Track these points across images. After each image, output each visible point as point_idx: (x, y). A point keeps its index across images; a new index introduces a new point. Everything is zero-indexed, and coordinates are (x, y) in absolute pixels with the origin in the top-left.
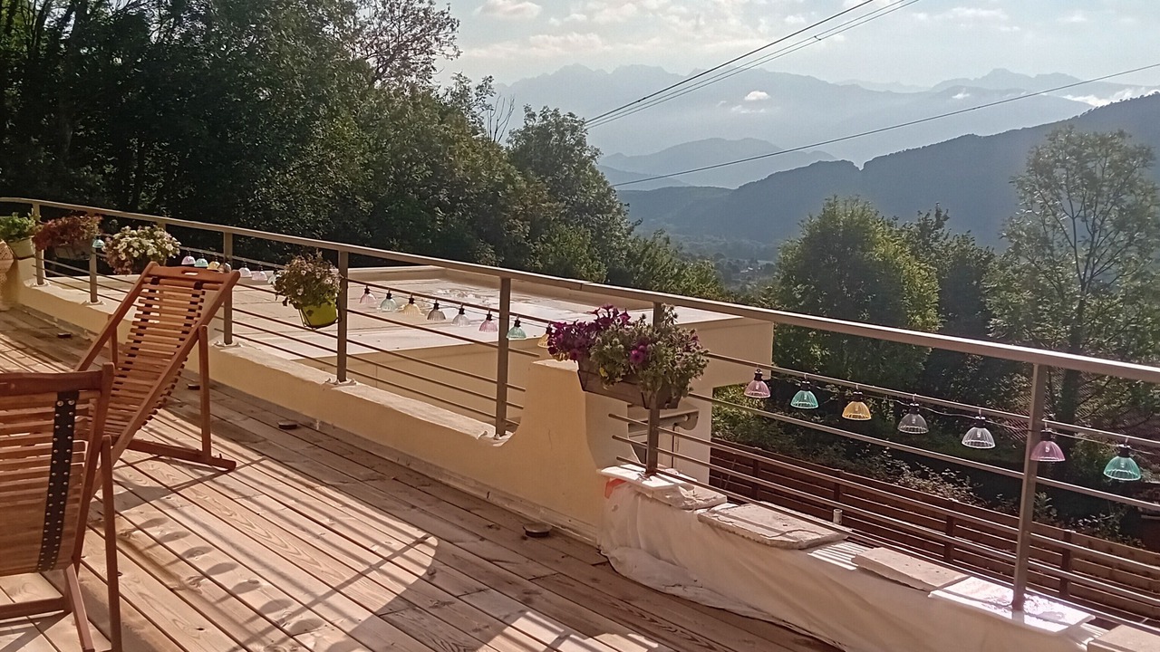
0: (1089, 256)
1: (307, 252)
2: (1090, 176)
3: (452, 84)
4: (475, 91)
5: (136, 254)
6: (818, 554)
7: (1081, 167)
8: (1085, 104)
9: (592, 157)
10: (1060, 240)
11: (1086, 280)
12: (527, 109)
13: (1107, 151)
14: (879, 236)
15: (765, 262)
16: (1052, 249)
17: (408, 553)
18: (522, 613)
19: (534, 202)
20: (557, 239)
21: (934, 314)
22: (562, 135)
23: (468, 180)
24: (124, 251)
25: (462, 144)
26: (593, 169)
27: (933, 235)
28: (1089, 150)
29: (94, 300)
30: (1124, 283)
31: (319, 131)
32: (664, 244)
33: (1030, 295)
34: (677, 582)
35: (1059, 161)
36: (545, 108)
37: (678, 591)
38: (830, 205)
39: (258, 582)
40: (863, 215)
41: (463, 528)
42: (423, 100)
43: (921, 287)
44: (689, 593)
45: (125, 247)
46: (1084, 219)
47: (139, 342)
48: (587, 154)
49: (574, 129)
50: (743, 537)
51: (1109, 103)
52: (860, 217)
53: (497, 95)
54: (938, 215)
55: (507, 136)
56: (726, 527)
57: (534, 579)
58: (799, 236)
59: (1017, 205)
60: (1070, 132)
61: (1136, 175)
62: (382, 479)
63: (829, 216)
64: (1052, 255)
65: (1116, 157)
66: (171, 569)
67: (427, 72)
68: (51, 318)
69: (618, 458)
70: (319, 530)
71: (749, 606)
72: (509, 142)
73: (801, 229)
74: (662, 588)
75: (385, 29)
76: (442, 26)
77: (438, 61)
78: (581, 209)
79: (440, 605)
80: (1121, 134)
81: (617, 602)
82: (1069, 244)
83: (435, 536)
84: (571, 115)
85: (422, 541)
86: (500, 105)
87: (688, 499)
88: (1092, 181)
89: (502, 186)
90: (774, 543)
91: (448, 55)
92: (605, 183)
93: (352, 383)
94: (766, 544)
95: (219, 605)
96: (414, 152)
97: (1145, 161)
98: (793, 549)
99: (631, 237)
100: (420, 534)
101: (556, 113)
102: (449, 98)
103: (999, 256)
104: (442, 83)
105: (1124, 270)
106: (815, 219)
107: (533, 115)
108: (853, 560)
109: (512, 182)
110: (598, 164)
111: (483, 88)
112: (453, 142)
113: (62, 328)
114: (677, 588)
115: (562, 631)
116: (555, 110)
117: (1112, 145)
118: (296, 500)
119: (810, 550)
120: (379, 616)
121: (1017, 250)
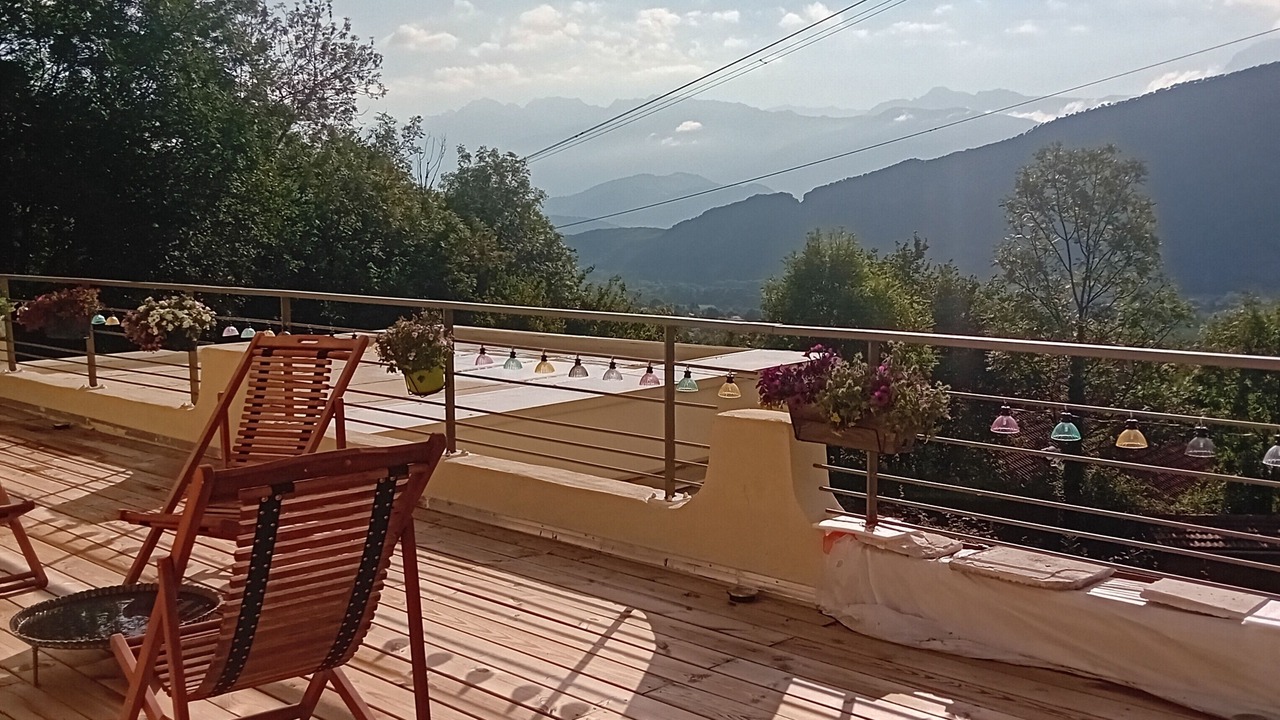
0: (1085, 280)
1: (408, 312)
2: (1083, 194)
3: (375, 124)
4: (402, 132)
5: (170, 328)
6: (1095, 591)
7: (1073, 186)
8: (1030, 121)
9: (537, 200)
10: (1053, 264)
11: (1084, 305)
12: (461, 149)
13: (1097, 167)
14: (866, 270)
15: (707, 307)
16: (1046, 274)
17: (622, 627)
18: (789, 681)
19: (482, 253)
20: (508, 292)
21: (930, 351)
22: (503, 177)
23: (405, 231)
24: (157, 324)
25: (396, 191)
26: (537, 214)
27: (913, 266)
28: (1079, 168)
29: (93, 383)
30: (1121, 306)
31: (236, 186)
32: (620, 292)
33: (1027, 324)
34: (931, 636)
35: (1048, 181)
36: (482, 148)
37: (936, 645)
38: (813, 239)
39: (488, 671)
40: (849, 248)
41: (661, 599)
42: (344, 144)
43: (915, 322)
44: (949, 646)
45: (157, 320)
46: (1078, 241)
47: (256, 421)
48: (531, 196)
49: (515, 172)
50: (1010, 581)
51: (1054, 119)
52: (846, 251)
53: (427, 136)
54: (917, 244)
55: (438, 180)
56: (987, 573)
57: (774, 645)
58: (781, 275)
59: (1005, 230)
60: (1059, 150)
61: (1128, 191)
62: (536, 555)
63: (814, 251)
64: (1047, 280)
65: (1107, 173)
66: (380, 663)
67: (348, 112)
68: (36, 408)
69: (827, 511)
70: (513, 613)
71: (1020, 655)
72: (441, 186)
73: (786, 266)
74: (916, 644)
75: (301, 67)
76: (364, 62)
77: (360, 99)
78: (527, 258)
79: (695, 678)
80: (1110, 149)
81: (879, 662)
82: (1063, 268)
83: (637, 609)
84: (511, 155)
85: (626, 615)
86: (430, 145)
87: (926, 548)
88: (1085, 202)
89: (444, 236)
90: (1049, 585)
91: (372, 94)
92: (551, 228)
93: (463, 454)
94: (1040, 587)
95: (463, 697)
96: (342, 203)
97: (1137, 176)
98: (1069, 589)
99: (582, 286)
100: (622, 609)
101: (494, 153)
102: (373, 140)
103: (984, 284)
104: (364, 124)
105: (1122, 292)
106: (800, 255)
107: (468, 157)
108: (1141, 596)
109: (454, 230)
110: (544, 209)
111: (411, 130)
112: (385, 188)
113: (52, 418)
114: (932, 642)
115: (843, 694)
116: (493, 150)
117: (1102, 161)
118: (462, 583)
119: (1086, 589)
120: (643, 695)
121: (1010, 277)
